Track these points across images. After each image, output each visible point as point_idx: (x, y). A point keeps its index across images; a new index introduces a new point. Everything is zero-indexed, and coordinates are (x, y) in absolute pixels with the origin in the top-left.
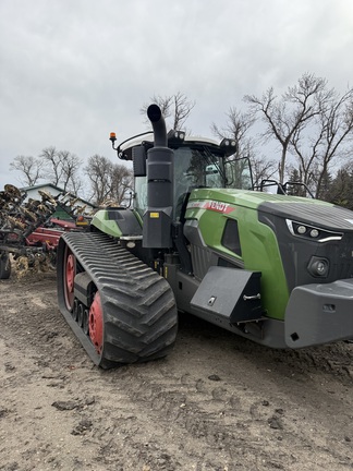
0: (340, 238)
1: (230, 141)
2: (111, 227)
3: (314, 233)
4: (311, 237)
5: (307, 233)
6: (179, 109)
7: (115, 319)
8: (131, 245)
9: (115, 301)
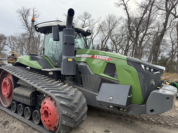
0: (159, 72)
1: (90, 31)
2: (36, 64)
3: (152, 70)
4: (151, 71)
5: (150, 70)
6: (34, 14)
7: (66, 112)
8: (51, 73)
9: (64, 103)
